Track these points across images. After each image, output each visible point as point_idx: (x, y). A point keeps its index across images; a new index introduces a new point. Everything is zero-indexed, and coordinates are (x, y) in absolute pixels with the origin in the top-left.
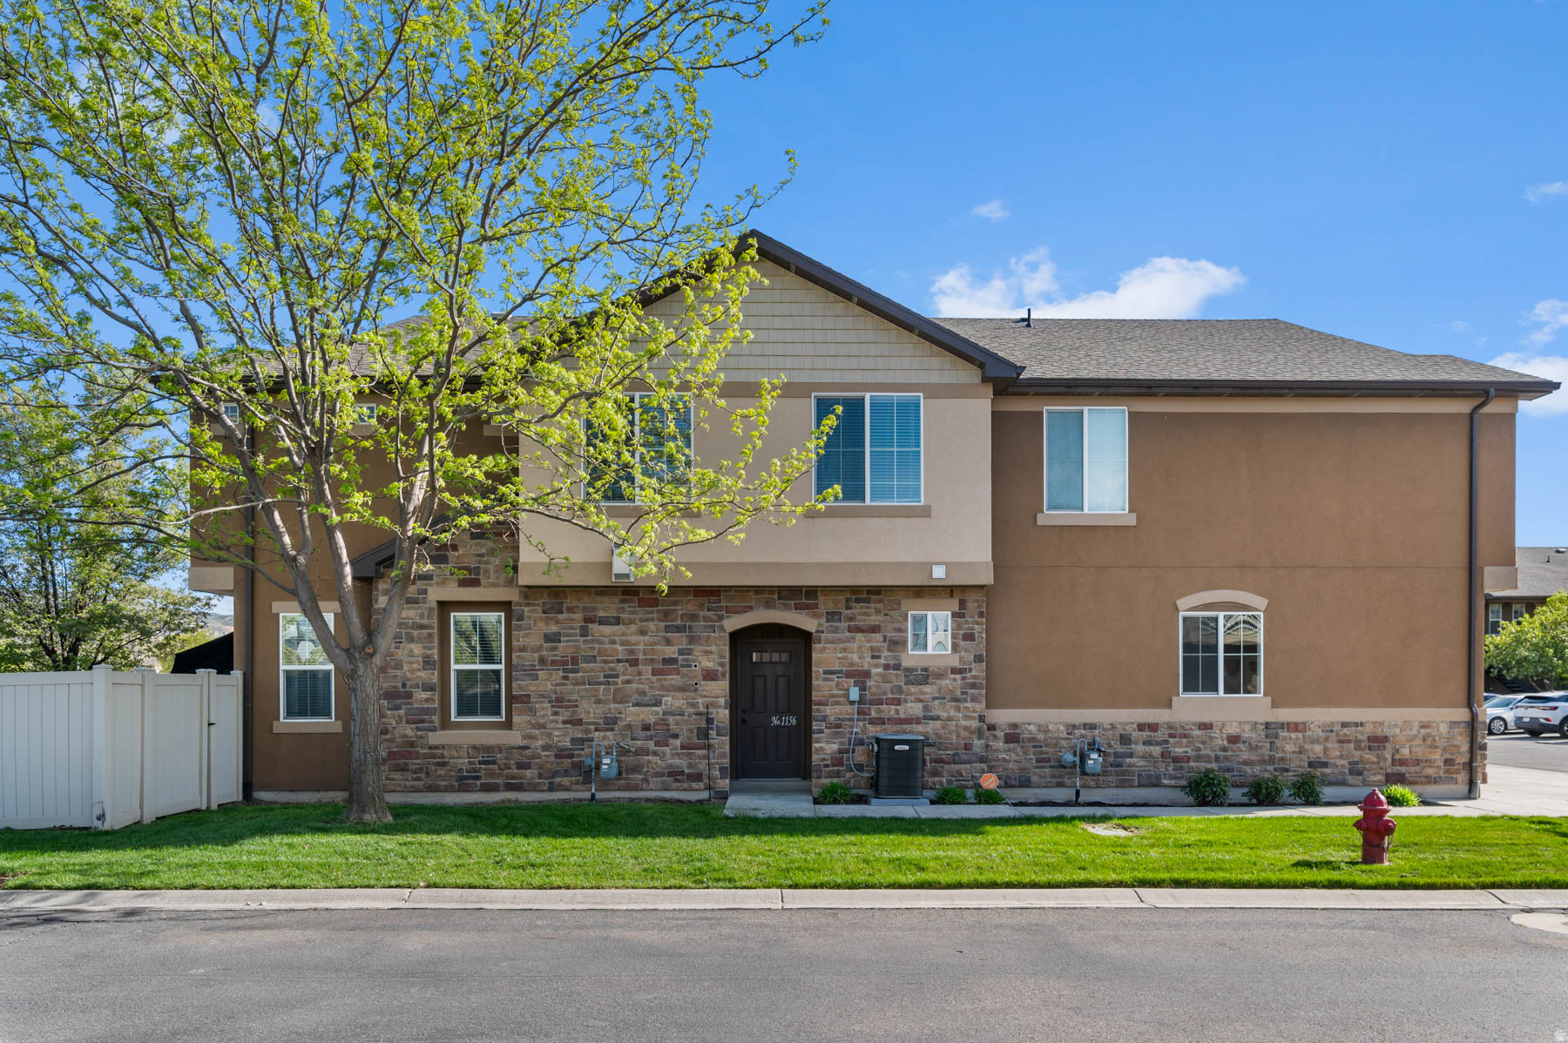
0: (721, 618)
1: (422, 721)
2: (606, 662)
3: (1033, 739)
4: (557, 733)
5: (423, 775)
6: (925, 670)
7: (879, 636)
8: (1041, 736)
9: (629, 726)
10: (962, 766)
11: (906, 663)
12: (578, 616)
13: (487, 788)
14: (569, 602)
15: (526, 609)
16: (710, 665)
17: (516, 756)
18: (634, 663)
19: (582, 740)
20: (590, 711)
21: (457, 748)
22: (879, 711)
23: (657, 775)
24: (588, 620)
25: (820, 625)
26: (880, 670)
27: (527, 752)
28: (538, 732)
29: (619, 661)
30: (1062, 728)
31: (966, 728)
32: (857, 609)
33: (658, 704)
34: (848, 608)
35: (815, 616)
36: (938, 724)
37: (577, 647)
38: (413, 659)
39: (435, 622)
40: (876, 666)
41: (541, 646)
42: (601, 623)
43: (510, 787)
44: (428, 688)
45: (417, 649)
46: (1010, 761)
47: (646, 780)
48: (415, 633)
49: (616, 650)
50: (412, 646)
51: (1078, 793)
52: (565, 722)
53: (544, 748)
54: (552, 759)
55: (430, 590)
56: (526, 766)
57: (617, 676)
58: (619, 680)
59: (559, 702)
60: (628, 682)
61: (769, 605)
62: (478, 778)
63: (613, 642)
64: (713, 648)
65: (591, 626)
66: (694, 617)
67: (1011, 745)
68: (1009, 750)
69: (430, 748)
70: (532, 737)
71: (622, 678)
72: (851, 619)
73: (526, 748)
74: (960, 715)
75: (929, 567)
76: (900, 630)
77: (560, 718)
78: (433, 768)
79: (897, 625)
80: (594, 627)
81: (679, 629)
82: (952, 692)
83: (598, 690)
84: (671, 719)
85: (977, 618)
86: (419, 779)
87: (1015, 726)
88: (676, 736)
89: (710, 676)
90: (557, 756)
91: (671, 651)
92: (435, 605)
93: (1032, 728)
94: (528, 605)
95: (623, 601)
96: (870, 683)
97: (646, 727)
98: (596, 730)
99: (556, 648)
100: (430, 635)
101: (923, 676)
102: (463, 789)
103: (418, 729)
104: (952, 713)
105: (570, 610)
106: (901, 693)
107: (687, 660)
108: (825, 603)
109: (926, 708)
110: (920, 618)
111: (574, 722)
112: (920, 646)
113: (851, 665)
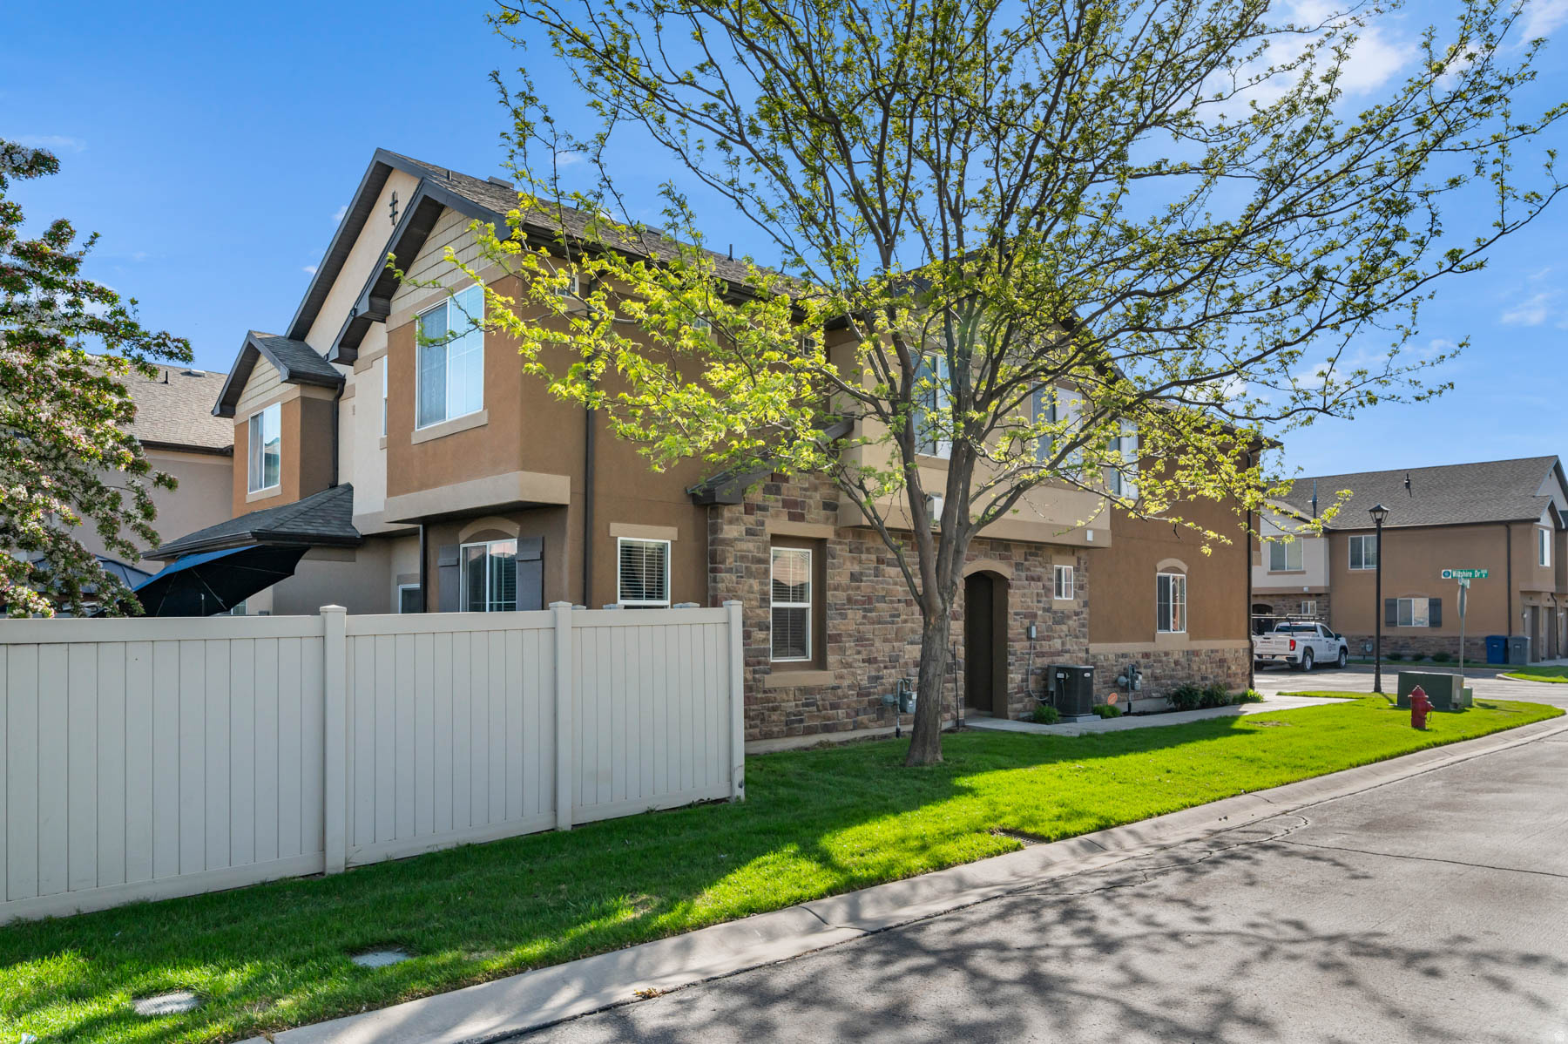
0: (961, 564)
1: (759, 663)
2: (892, 602)
3: (1103, 666)
4: (859, 672)
5: (758, 722)
6: (1061, 613)
7: (1040, 584)
8: (1105, 664)
9: (906, 663)
11: (1055, 607)
12: (873, 557)
13: (809, 731)
14: (867, 542)
15: (838, 547)
17: (830, 697)
18: (909, 603)
19: (878, 678)
20: (881, 650)
21: (785, 690)
22: (1041, 646)
24: (880, 561)
25: (1012, 573)
26: (1042, 612)
27: (839, 692)
28: (845, 671)
29: (899, 601)
31: (1081, 659)
32: (1032, 561)
34: (1026, 559)
35: (1010, 565)
36: (1067, 656)
37: (874, 588)
38: (752, 596)
40: (1041, 609)
41: (851, 586)
42: (888, 565)
43: (828, 729)
44: (764, 627)
48: (754, 567)
50: (752, 581)
51: (1130, 705)
52: (864, 661)
53: (850, 687)
54: (855, 698)
55: (767, 522)
56: (834, 706)
57: (899, 616)
59: (860, 639)
60: (905, 621)
61: (986, 555)
62: (801, 721)
65: (882, 566)
69: (765, 692)
70: (841, 677)
71: (903, 617)
72: (1028, 569)
73: (838, 688)
74: (1078, 648)
75: (1085, 531)
76: (1050, 580)
77: (861, 657)
78: (766, 713)
79: (1048, 576)
80: (885, 568)
82: (1075, 630)
83: (886, 629)
85: (1084, 573)
86: (754, 726)
89: (954, 616)
90: (858, 695)
92: (768, 538)
94: (840, 543)
98: (886, 668)
99: (858, 588)
100: (766, 571)
101: (1061, 618)
102: (790, 734)
103: (756, 672)
104: (1074, 647)
105: (868, 551)
106: (1051, 631)
108: (1018, 555)
109: (1063, 644)
110: (1059, 571)
111: (869, 661)
112: (1059, 593)
113: (1028, 607)
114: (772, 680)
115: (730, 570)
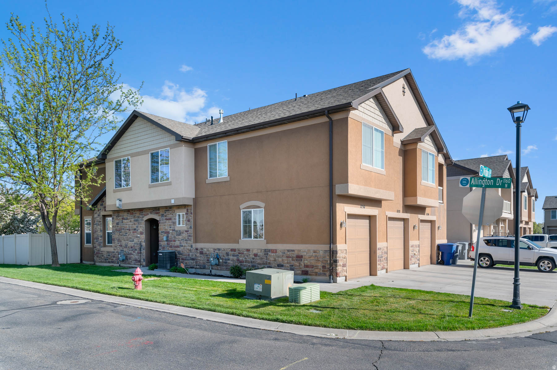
0: (143, 217)
1: (100, 245)
2: (125, 230)
3: (206, 253)
4: (118, 248)
6: (180, 231)
7: (170, 221)
8: (208, 252)
9: (129, 247)
10: (187, 261)
11: (176, 229)
12: (121, 218)
13: (109, 262)
14: (120, 214)
16: (141, 230)
17: (113, 254)
18: (129, 230)
20: (123, 243)
21: (105, 251)
22: (171, 244)
23: (133, 260)
24: (123, 219)
25: (160, 218)
26: (171, 231)
29: (127, 229)
30: (212, 250)
31: (188, 249)
32: (167, 213)
33: (133, 241)
34: (165, 213)
35: (159, 215)
36: (182, 248)
37: (121, 226)
38: (99, 230)
39: (101, 220)
40: (170, 230)
41: (116, 226)
42: (125, 219)
43: (112, 262)
44: (101, 237)
45: (99, 227)
46: (201, 260)
47: (131, 262)
49: (127, 226)
51: (211, 271)
52: (119, 246)
53: (117, 252)
55: (101, 212)
56: (114, 257)
57: (127, 234)
58: (127, 235)
59: (119, 240)
60: (129, 235)
61: (151, 213)
62: (108, 260)
63: (126, 224)
64: (142, 226)
66: (139, 217)
67: (201, 255)
68: (201, 257)
69: (101, 252)
70: (115, 249)
71: (128, 234)
72: (166, 216)
73: (114, 252)
74: (187, 245)
75: (171, 200)
76: (175, 219)
77: (119, 244)
78: (102, 256)
79: (174, 218)
80: (123, 220)
81: (137, 221)
82: (185, 238)
83: (124, 237)
84: (136, 245)
85: (190, 215)
86: (100, 259)
87: (202, 249)
88: (136, 250)
89: (141, 233)
91: (135, 227)
92: (101, 216)
93: (205, 250)
94: (114, 215)
95: (128, 213)
96: (170, 235)
97: (132, 248)
98: (124, 248)
99: (118, 226)
100: (101, 223)
101: (179, 233)
102: (106, 262)
103: (100, 247)
104: (186, 244)
106: (175, 238)
107: (138, 229)
108: (161, 212)
109: (180, 243)
110: (179, 215)
111: (121, 246)
112: (179, 224)
113: (166, 230)
114: (103, 249)
115: (96, 224)
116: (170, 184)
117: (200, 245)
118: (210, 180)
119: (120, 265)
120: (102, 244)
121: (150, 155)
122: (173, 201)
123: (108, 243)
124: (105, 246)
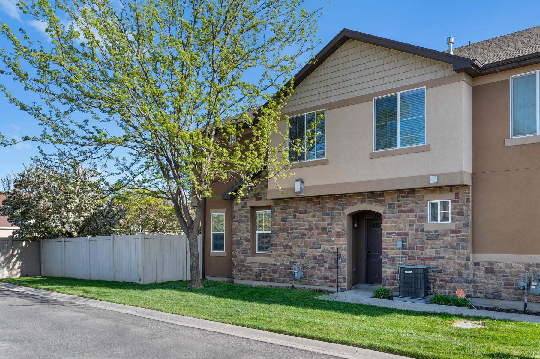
0: (343, 209)
1: (245, 253)
2: (301, 229)
3: (502, 272)
4: (285, 259)
5: (246, 273)
6: (437, 232)
7: (413, 215)
8: (508, 270)
9: (309, 257)
10: (456, 284)
11: (426, 228)
12: (292, 210)
13: (265, 280)
14: (290, 205)
15: (276, 208)
16: (339, 230)
17: (273, 268)
18: (311, 230)
19: (294, 262)
20: (297, 251)
22: (413, 253)
23: (319, 279)
24: (296, 212)
25: (385, 210)
26: (414, 232)
27: (276, 267)
28: (279, 258)
29: (306, 229)
30: (521, 266)
31: (458, 264)
32: (403, 201)
33: (320, 247)
34: (398, 201)
35: (383, 205)
36: (443, 261)
37: (292, 224)
38: (243, 229)
39: (249, 215)
40: (412, 230)
41: (280, 223)
42: (300, 213)
43: (271, 280)
44: (247, 240)
45: (244, 225)
46: (488, 284)
47: (315, 281)
48: (244, 219)
49: (305, 224)
50: (243, 224)
51: (526, 305)
52: (288, 255)
53: (282, 265)
54: (284, 270)
55: (248, 202)
56: (275, 272)
57: (305, 236)
58: (306, 237)
59: (286, 246)
60: (309, 238)
61: (363, 201)
62: (261, 276)
63: (304, 221)
64: (340, 222)
65: (296, 214)
66: (333, 209)
67: (489, 275)
68: (488, 277)
69: (248, 263)
70: (277, 260)
71: (307, 236)
72: (399, 206)
73: (275, 265)
74: (456, 256)
75: (428, 177)
76: (423, 211)
77: (287, 253)
78: (248, 271)
79: (422, 208)
80: (297, 214)
81: (327, 214)
82: (450, 244)
83: (298, 241)
84: (324, 254)
85: (465, 203)
86: (244, 275)
87: (491, 264)
88: (326, 262)
89: (339, 235)
90: (285, 269)
91: (324, 224)
92: (249, 208)
93: (502, 265)
94: (276, 206)
95: (307, 203)
96: (409, 239)
97: (315, 258)
98: (298, 258)
99: (285, 224)
100: (248, 220)
101: (436, 235)
102: (257, 280)
103: (245, 256)
104: (451, 255)
105: (290, 208)
106: (424, 244)
107: (330, 228)
108: (388, 199)
109: (437, 252)
110: (434, 206)
111: (291, 255)
112: (434, 218)
113: (400, 229)
114: (250, 259)
115: (237, 221)
116: (427, 149)
117: (484, 258)
118: (513, 140)
119: (293, 286)
120: (249, 252)
121: (374, 102)
122: (434, 180)
123: (259, 250)
124: (254, 254)
